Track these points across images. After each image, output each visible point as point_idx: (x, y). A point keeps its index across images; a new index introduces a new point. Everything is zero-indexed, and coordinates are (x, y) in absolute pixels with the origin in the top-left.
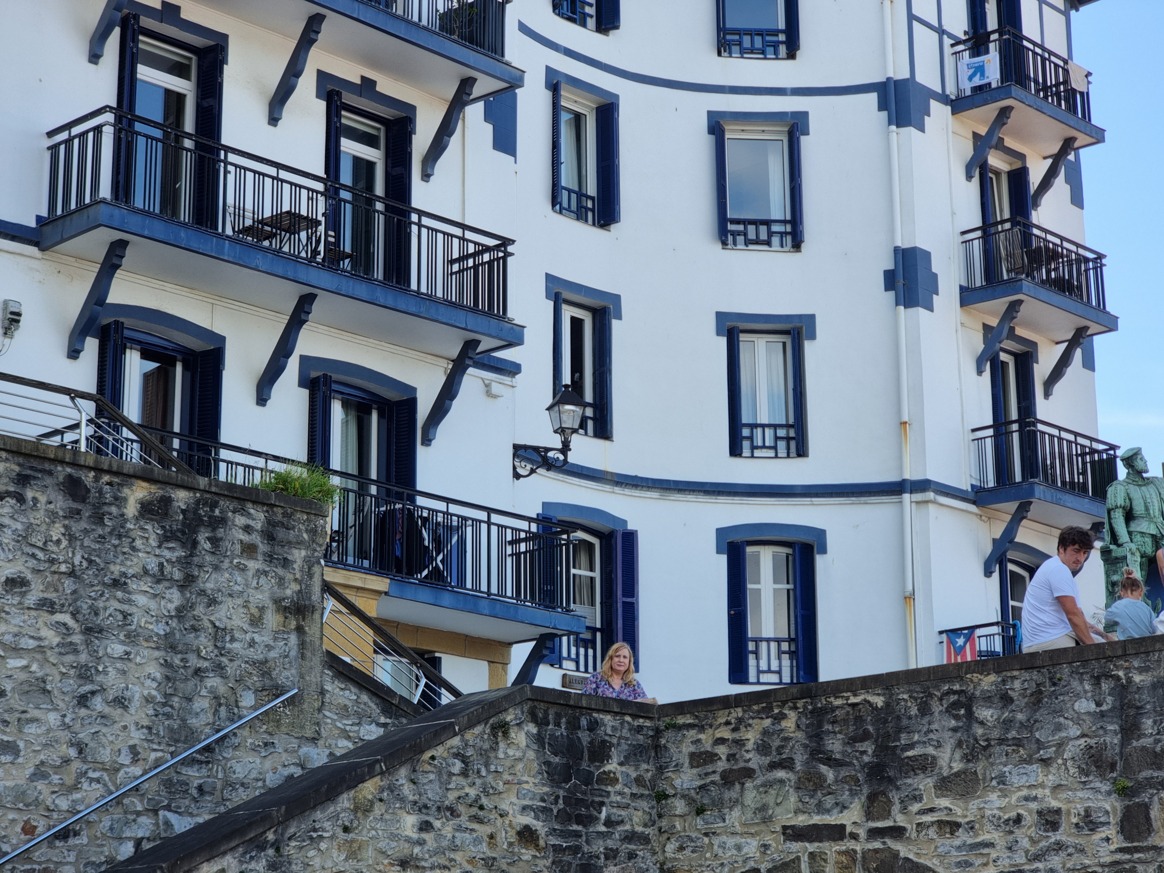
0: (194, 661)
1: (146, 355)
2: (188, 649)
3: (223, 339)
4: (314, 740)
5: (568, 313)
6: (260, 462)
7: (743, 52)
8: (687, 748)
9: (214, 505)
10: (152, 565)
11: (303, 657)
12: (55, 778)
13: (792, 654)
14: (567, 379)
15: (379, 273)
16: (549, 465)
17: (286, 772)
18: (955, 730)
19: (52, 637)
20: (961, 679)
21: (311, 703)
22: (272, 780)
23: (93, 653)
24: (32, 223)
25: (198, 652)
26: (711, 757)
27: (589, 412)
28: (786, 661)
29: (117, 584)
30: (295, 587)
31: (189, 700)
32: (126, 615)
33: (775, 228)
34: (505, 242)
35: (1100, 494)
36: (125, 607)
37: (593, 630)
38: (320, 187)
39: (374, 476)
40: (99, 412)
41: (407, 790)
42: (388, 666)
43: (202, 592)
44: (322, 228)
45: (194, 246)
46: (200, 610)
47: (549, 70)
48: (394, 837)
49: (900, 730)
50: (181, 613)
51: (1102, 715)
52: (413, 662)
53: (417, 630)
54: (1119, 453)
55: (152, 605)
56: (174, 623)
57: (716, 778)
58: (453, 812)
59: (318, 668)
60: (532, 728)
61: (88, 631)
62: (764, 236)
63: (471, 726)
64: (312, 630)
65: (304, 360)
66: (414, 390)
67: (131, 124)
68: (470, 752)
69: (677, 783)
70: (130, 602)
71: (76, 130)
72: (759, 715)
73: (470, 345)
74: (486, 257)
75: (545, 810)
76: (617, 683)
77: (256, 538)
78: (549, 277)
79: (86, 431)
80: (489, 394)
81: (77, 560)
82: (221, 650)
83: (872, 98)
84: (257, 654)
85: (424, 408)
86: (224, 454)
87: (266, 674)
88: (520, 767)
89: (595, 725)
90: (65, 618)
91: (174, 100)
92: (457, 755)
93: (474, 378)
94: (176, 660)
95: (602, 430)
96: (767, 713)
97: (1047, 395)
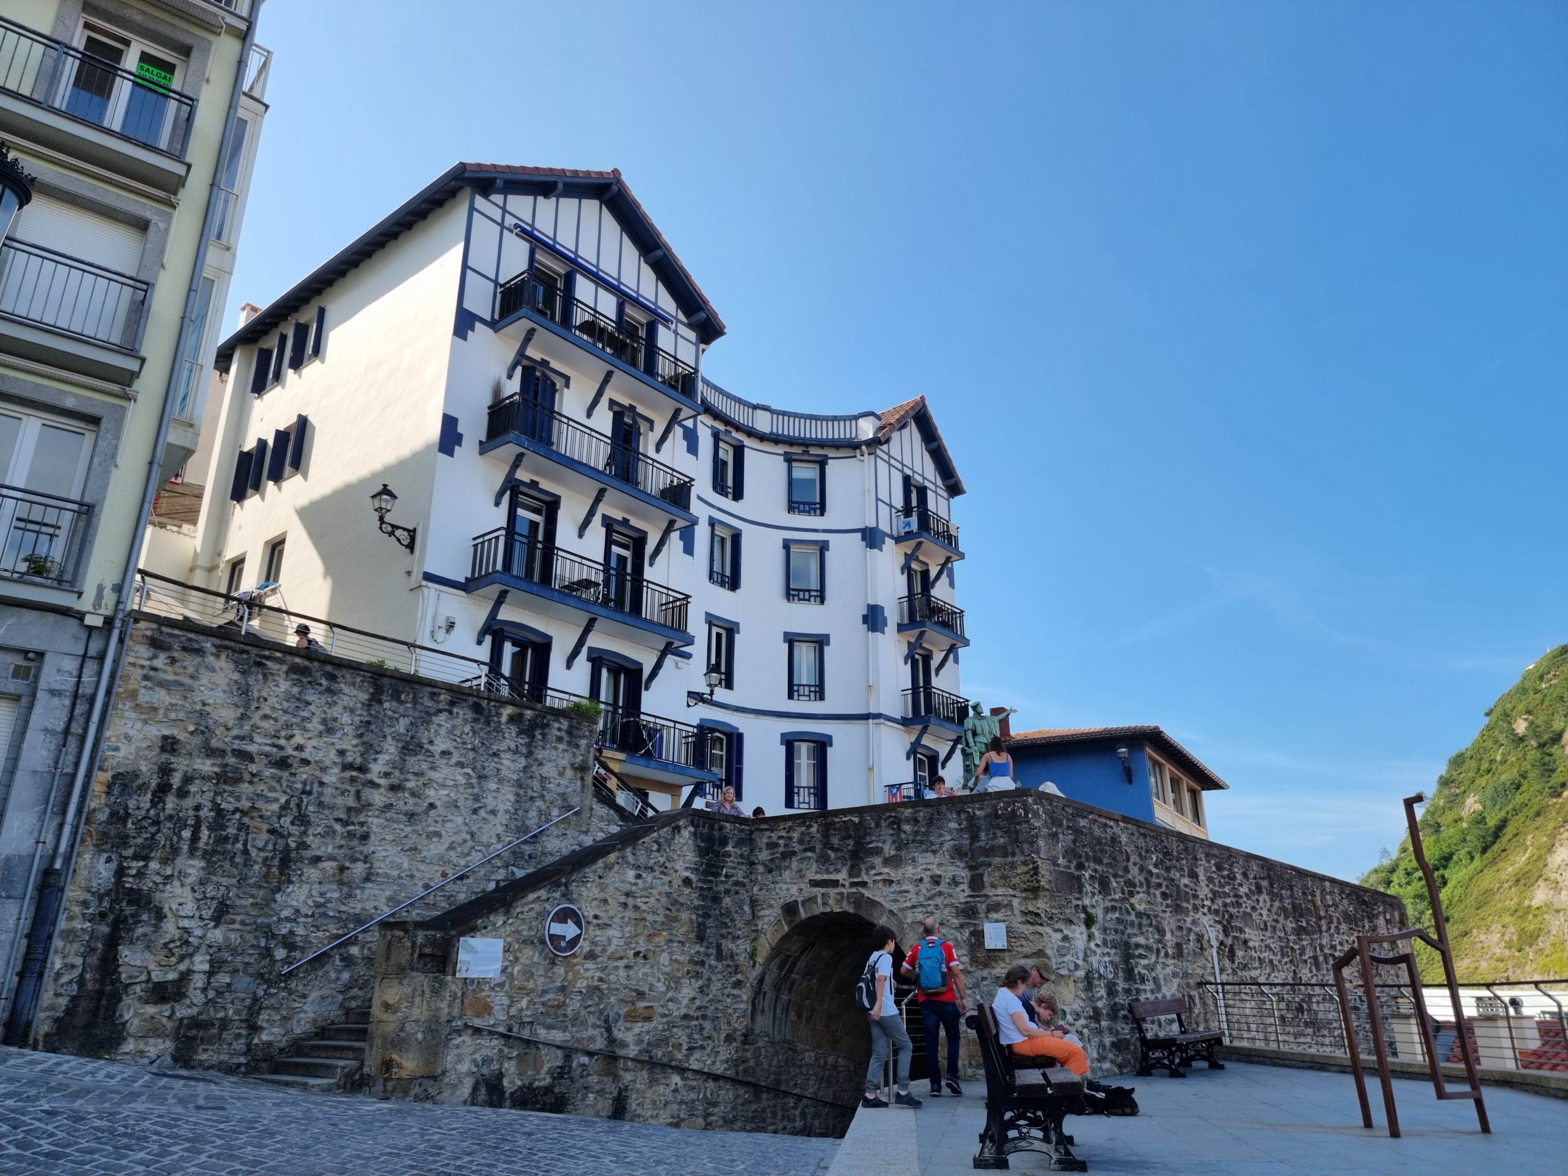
0: (530, 793)
1: (514, 644)
2: (528, 787)
3: (551, 637)
4: (586, 833)
5: (715, 630)
6: (566, 697)
7: (800, 512)
8: (765, 840)
9: (544, 717)
10: (513, 746)
11: (583, 792)
12: (459, 850)
13: (815, 795)
14: (713, 661)
15: (627, 609)
16: (704, 701)
17: (572, 848)
18: (892, 835)
19: (462, 780)
20: (895, 811)
21: (586, 814)
22: (565, 852)
23: (481, 788)
24: (463, 581)
25: (532, 788)
26: (777, 845)
27: (723, 677)
28: (812, 798)
29: (495, 755)
30: (581, 758)
31: (527, 812)
32: (498, 770)
33: (813, 593)
34: (688, 596)
35: (961, 722)
36: (498, 766)
37: (721, 780)
38: (601, 568)
39: (621, 704)
40: (490, 671)
41: (631, 858)
42: (623, 796)
43: (536, 760)
44: (601, 587)
45: (540, 593)
46: (534, 768)
47: (710, 518)
48: (623, 881)
49: (866, 834)
50: (525, 769)
51: (961, 830)
52: (635, 794)
53: (638, 779)
54: (970, 703)
55: (511, 765)
56: (521, 774)
57: (778, 855)
58: (652, 869)
59: (590, 797)
60: (692, 829)
61: (480, 777)
62: (807, 597)
63: (662, 827)
64: (588, 779)
65: (590, 648)
66: (641, 664)
67: (513, 536)
68: (661, 840)
69: (760, 857)
70: (501, 763)
71: (487, 538)
72: (799, 825)
73: (669, 645)
74: (678, 603)
75: (696, 869)
77: (563, 734)
78: (707, 614)
79: (484, 680)
80: (677, 667)
81: (476, 743)
82: (544, 788)
83: (859, 535)
84: (561, 790)
85: (646, 673)
86: (549, 692)
87: (565, 800)
88: (685, 848)
89: (721, 828)
90: (469, 771)
91: (534, 525)
92: (655, 842)
93: (670, 659)
94: (522, 792)
95: (729, 685)
96: (803, 824)
97: (937, 675)
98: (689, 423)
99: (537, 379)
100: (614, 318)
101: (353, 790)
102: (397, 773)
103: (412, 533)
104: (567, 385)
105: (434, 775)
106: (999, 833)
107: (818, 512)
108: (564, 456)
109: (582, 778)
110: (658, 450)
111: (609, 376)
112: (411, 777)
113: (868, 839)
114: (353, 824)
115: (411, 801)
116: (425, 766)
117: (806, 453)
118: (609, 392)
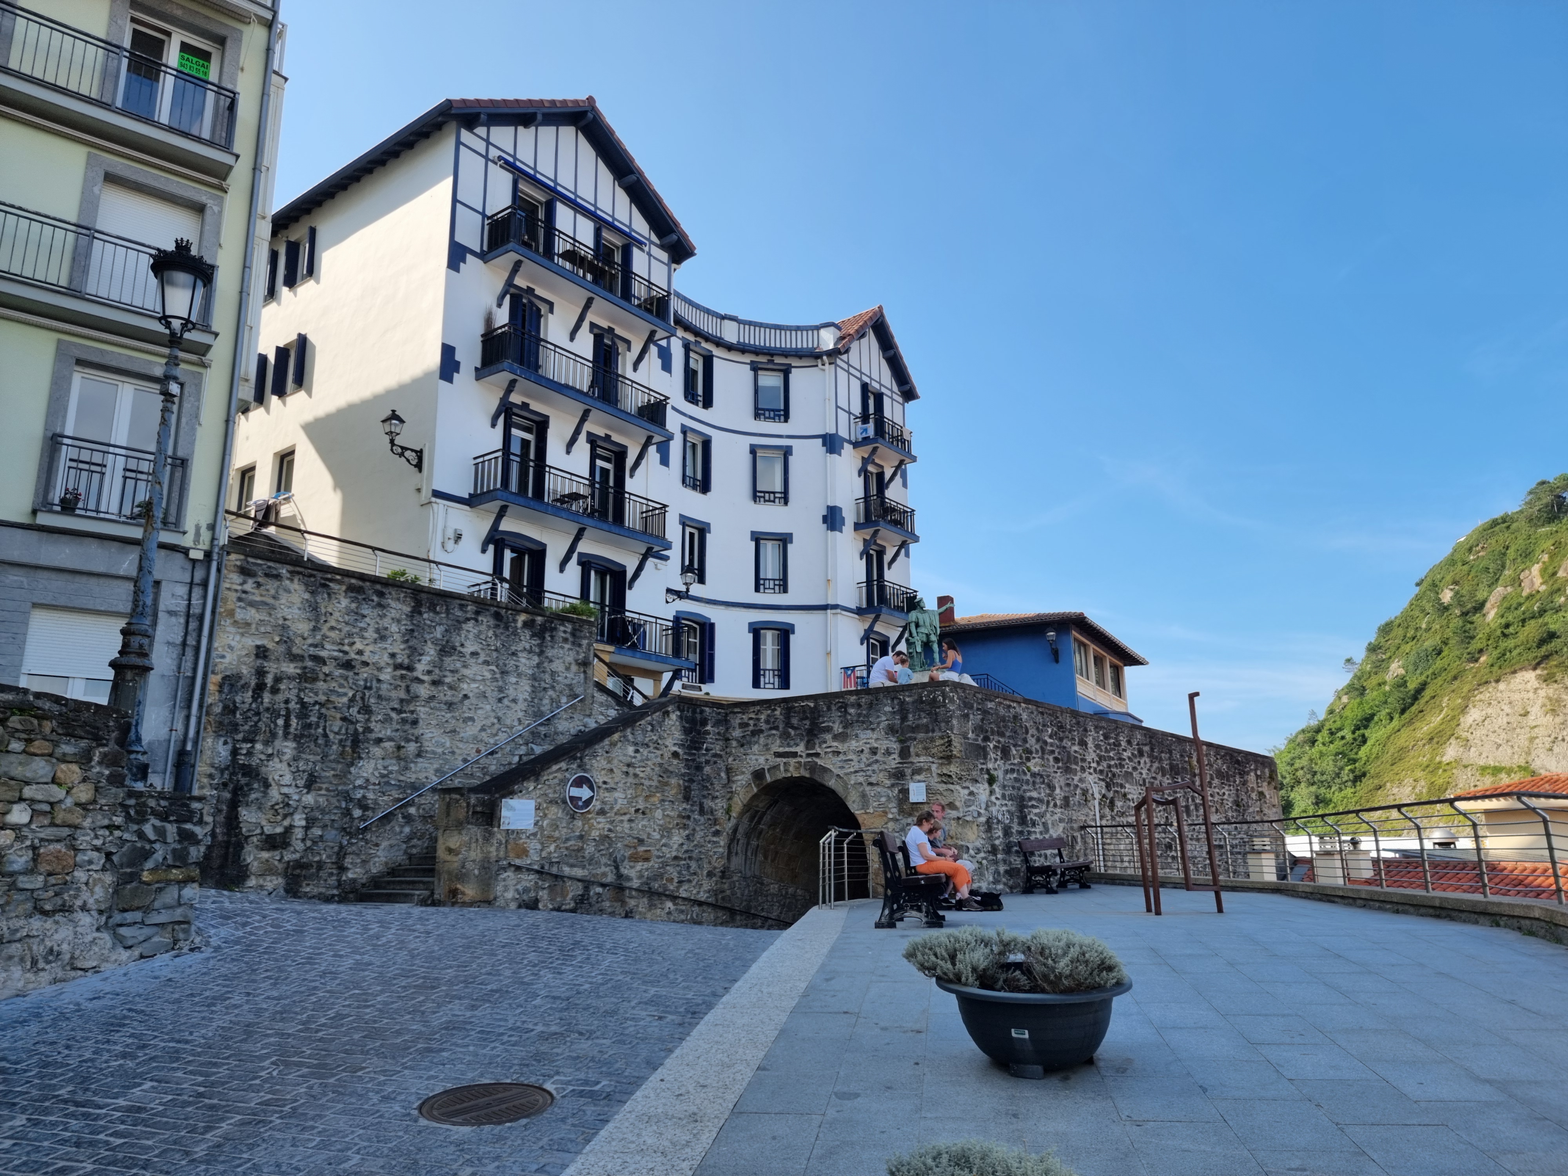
0: (543, 685)
1: (513, 551)
2: (541, 680)
3: (545, 545)
4: (590, 717)
5: (688, 531)
6: (562, 598)
7: (765, 419)
8: (738, 721)
9: (552, 622)
10: (527, 646)
11: (586, 682)
12: (489, 731)
13: (779, 676)
14: (687, 563)
15: (612, 519)
16: (680, 596)
17: (579, 729)
18: (840, 717)
19: (488, 675)
20: (843, 697)
21: (588, 701)
22: (574, 733)
23: (504, 681)
24: (467, 497)
25: (545, 681)
26: (747, 725)
27: (696, 574)
28: (777, 682)
29: (514, 654)
30: (583, 655)
31: (541, 700)
32: (517, 667)
33: (777, 495)
34: (664, 506)
36: (517, 664)
37: (695, 665)
38: (587, 482)
39: (608, 604)
40: (494, 576)
41: (630, 737)
42: (612, 681)
43: (547, 657)
44: (588, 499)
45: (535, 508)
46: (546, 665)
47: (682, 425)
48: (625, 755)
49: (820, 716)
50: (539, 666)
51: (894, 712)
52: (622, 679)
53: (625, 667)
55: (528, 662)
56: (536, 670)
57: (749, 733)
58: (648, 745)
59: (591, 687)
60: (678, 713)
61: (502, 673)
62: (772, 499)
63: (655, 713)
64: (589, 672)
65: (580, 554)
66: (625, 567)
67: (508, 457)
68: (654, 723)
69: (734, 734)
70: (518, 661)
71: (486, 458)
72: (766, 709)
73: (650, 548)
74: (656, 512)
75: (683, 744)
77: (568, 636)
78: (681, 515)
80: (656, 568)
81: (498, 645)
82: (554, 680)
83: (820, 441)
84: (568, 682)
85: (629, 574)
86: (547, 595)
87: (571, 690)
88: (674, 729)
89: (702, 712)
90: (494, 668)
91: (526, 444)
92: (649, 724)
93: (651, 562)
94: (536, 684)
95: (702, 580)
96: (769, 707)
97: (889, 568)
98: (664, 343)
99: (524, 305)
100: (591, 245)
101: (403, 685)
102: (437, 671)
103: (419, 455)
104: (551, 311)
105: (467, 672)
106: (923, 715)
107: (782, 418)
108: (552, 381)
109: (585, 672)
110: (635, 369)
111: (589, 303)
112: (448, 673)
113: (821, 720)
114: (405, 712)
115: (449, 693)
116: (458, 665)
117: (771, 362)
118: (590, 317)
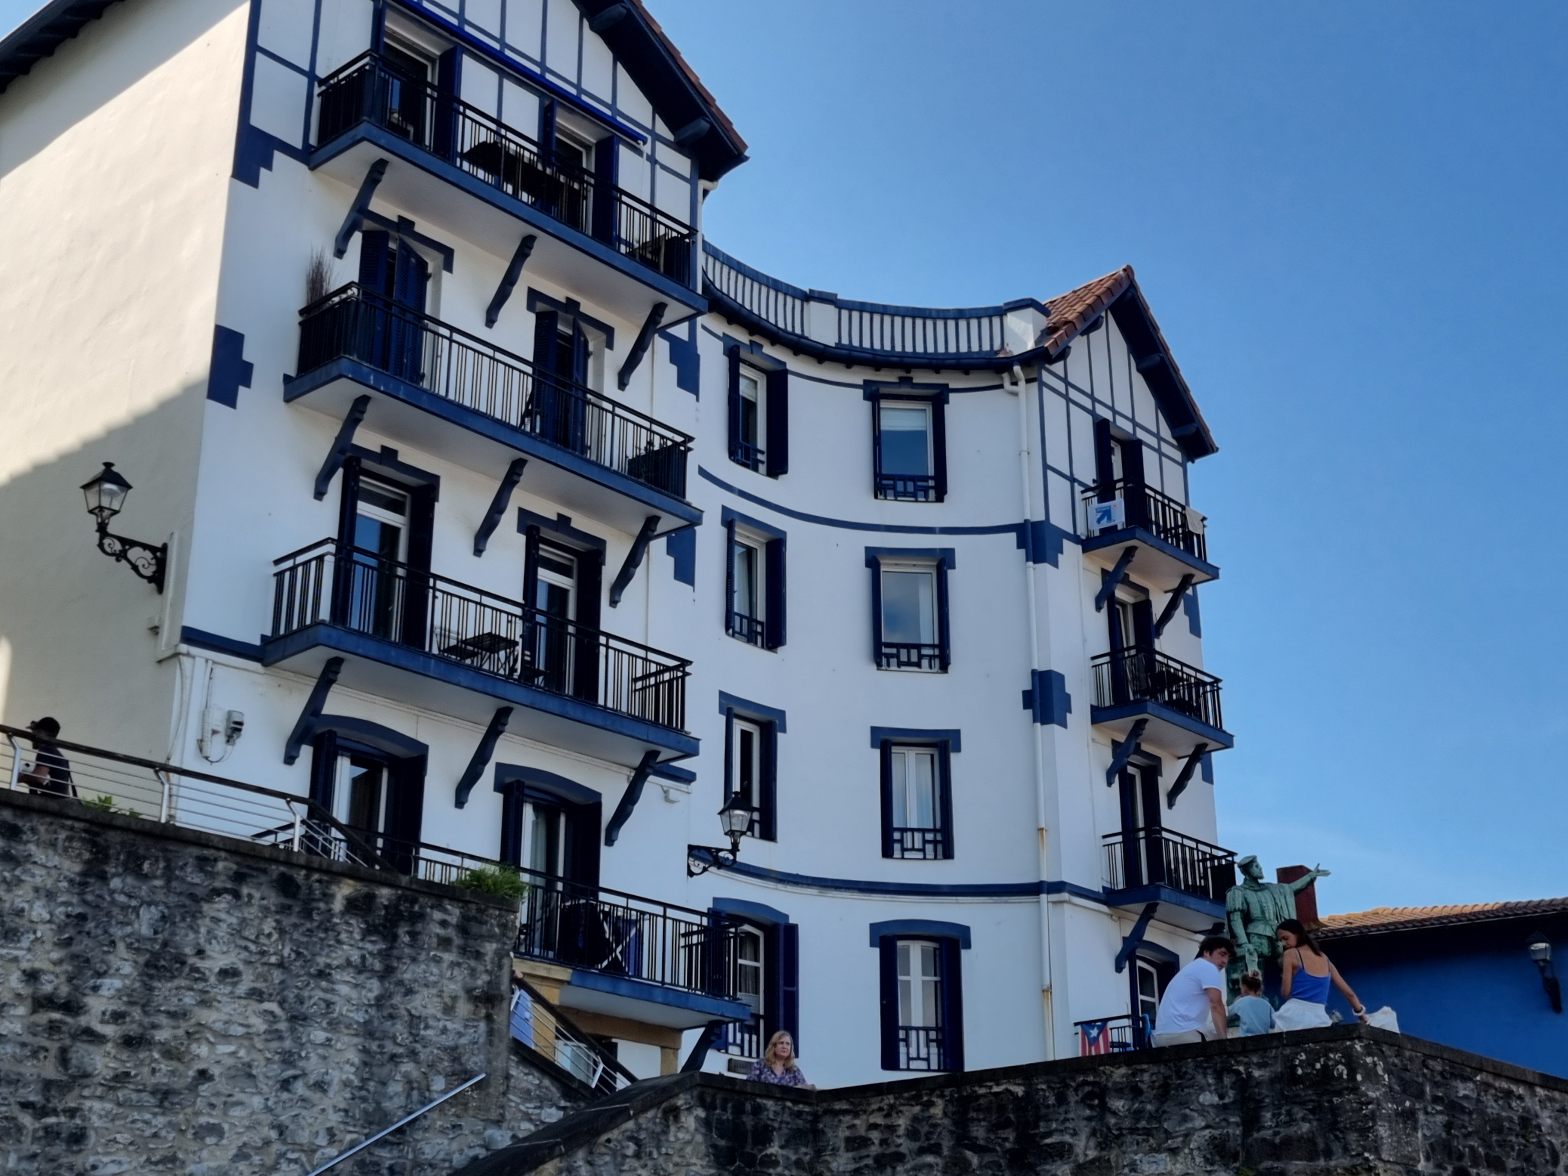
0: (390, 1048)
1: (356, 761)
2: (385, 1036)
3: (426, 747)
4: (498, 1123)
5: (738, 726)
6: (457, 860)
7: (897, 495)
8: (843, 1133)
9: (414, 901)
10: (355, 957)
11: (491, 1043)
12: (256, 1159)
13: (939, 1043)
14: (736, 787)
15: (569, 689)
16: (720, 864)
17: (472, 1153)
18: (1089, 1119)
19: (259, 1025)
20: (1095, 1072)
21: (497, 1087)
22: (458, 1160)
23: (297, 1040)
24: (257, 642)
25: (394, 1038)
26: (865, 1142)
27: (756, 816)
28: (934, 1050)
29: (322, 974)
30: (485, 978)
31: (384, 1084)
32: (329, 1004)
33: (925, 651)
34: (684, 663)
35: (1220, 898)
36: (328, 996)
37: (756, 1017)
38: (518, 611)
39: (560, 873)
40: (311, 814)
41: (584, 1171)
42: (568, 1051)
43: (400, 983)
44: (519, 648)
45: (403, 663)
46: (397, 999)
47: (725, 509)
49: (1038, 1118)
50: (380, 1002)
51: (1225, 1107)
52: (591, 1047)
53: (597, 1017)
54: (1237, 859)
55: (354, 994)
56: (373, 1011)
57: (870, 1161)
59: (505, 1054)
60: (701, 1113)
61: (293, 1019)
62: (914, 658)
63: (644, 1110)
64: (500, 1018)
65: (499, 766)
66: (599, 795)
67: (350, 555)
68: (643, 1135)
69: (834, 1166)
70: (333, 991)
71: (301, 559)
72: (909, 1102)
73: (651, 755)
74: (667, 676)
76: (779, 1069)
77: (451, 932)
78: (722, 694)
79: (299, 831)
80: (667, 799)
81: (286, 952)
82: (416, 1037)
83: (1011, 538)
84: (448, 1041)
85: (608, 812)
86: (424, 853)
87: (456, 1060)
88: (689, 1150)
89: (758, 1110)
90: (273, 1006)
91: (389, 533)
92: (631, 1138)
93: (653, 785)
94: (374, 1046)
95: (768, 832)
96: (916, 1099)
97: (1171, 805)
98: (681, 331)
99: (391, 254)
100: (535, 137)
101: (54, 1047)
102: (136, 1013)
103: (160, 554)
104: (448, 266)
105: (207, 1016)
106: (1299, 1112)
107: (932, 494)
108: (445, 400)
109: (489, 1018)
110: (622, 384)
111: (526, 245)
112: (163, 1020)
113: (1043, 1127)
114: (55, 1112)
115: (164, 1066)
116: (189, 999)
117: (906, 381)
118: (527, 279)
